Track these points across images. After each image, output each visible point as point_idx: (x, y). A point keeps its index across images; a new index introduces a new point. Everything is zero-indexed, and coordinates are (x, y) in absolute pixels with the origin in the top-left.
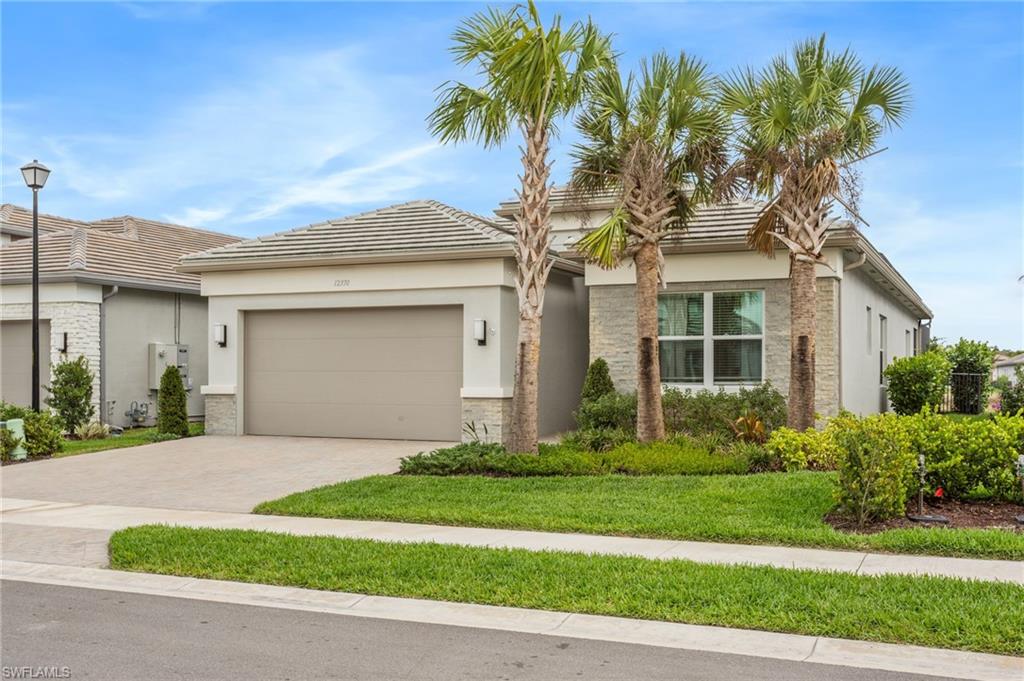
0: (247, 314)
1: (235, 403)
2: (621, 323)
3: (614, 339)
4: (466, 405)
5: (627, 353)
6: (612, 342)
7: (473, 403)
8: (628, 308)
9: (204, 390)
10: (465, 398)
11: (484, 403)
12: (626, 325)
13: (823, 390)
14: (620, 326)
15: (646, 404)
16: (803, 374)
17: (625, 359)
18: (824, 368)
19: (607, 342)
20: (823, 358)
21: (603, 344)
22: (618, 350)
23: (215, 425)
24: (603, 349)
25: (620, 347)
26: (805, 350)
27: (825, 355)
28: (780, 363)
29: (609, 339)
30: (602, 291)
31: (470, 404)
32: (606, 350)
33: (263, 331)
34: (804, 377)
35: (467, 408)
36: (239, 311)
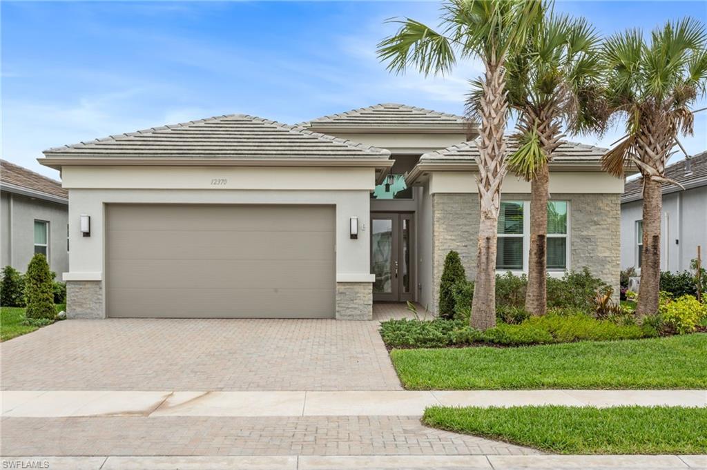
0: (108, 206)
1: (101, 288)
2: (461, 223)
3: (455, 236)
4: (340, 288)
5: (466, 246)
6: (453, 238)
7: (347, 287)
8: (468, 212)
9: (66, 277)
10: (338, 282)
11: (357, 288)
12: (465, 225)
13: (612, 275)
14: (460, 225)
15: (539, 286)
16: (655, 263)
17: (464, 251)
18: (614, 259)
19: (450, 237)
20: (613, 252)
21: (446, 239)
22: (458, 244)
23: (78, 310)
24: (447, 243)
25: (460, 242)
26: (657, 246)
27: (615, 250)
28: (582, 255)
29: (451, 235)
30: (446, 197)
31: (343, 287)
32: (448, 244)
33: (125, 223)
34: (656, 265)
35: (341, 291)
36: (103, 203)
